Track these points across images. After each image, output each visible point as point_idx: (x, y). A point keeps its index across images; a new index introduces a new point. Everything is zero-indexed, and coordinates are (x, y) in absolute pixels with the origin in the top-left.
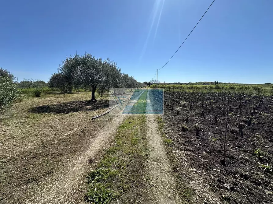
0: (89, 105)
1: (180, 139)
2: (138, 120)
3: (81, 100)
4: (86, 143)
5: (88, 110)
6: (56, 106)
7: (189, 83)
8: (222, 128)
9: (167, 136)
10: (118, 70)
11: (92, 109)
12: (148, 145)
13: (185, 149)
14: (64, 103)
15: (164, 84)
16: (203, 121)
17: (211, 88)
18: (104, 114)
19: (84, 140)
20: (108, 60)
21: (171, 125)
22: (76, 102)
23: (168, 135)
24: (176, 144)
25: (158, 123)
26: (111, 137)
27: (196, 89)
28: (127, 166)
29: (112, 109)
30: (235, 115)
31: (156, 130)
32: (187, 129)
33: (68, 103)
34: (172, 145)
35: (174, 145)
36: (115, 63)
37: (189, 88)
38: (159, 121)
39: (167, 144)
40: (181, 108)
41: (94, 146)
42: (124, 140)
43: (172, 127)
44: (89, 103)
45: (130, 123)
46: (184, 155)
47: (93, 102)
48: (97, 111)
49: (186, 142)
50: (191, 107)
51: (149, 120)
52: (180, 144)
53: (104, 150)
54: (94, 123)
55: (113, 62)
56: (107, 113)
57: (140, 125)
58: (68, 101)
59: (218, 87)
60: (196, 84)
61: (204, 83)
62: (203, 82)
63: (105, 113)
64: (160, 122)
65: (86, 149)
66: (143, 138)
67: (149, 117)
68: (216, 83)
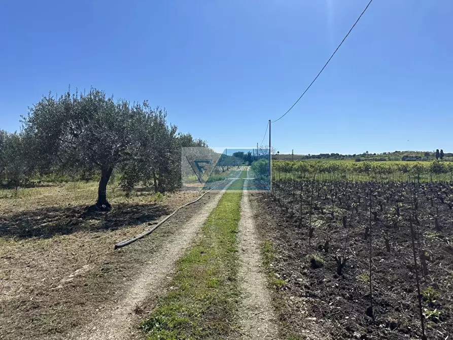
0: (94, 218)
1: (301, 280)
2: (219, 248)
3: (65, 204)
4: (120, 288)
5: (94, 229)
6: (7, 222)
7: (364, 155)
8: (395, 261)
9: (277, 275)
10: (170, 128)
11: (105, 227)
12: (239, 289)
13: (308, 295)
14: (24, 214)
15: (292, 157)
16: (361, 251)
17: (419, 170)
18: (140, 238)
19: (113, 284)
20: (145, 104)
21: (290, 257)
22: (55, 210)
23: (279, 274)
24: (293, 288)
25: (263, 253)
26: (165, 279)
27: (380, 173)
28: (203, 313)
29: (156, 226)
30: (439, 236)
31: (257, 266)
32: (320, 262)
33: (35, 214)
34: (285, 289)
35: (289, 289)
36: (163, 111)
37: (359, 170)
38: (266, 249)
39: (275, 287)
40: (322, 222)
41: (135, 292)
42: (193, 282)
43: (290, 261)
44: (90, 212)
45: (203, 255)
46: (304, 303)
47: (102, 209)
48: (118, 232)
49: (311, 284)
50: (345, 222)
51: (244, 248)
52: (300, 287)
53: (157, 297)
54: (122, 256)
55: (157, 109)
56: (148, 234)
57: (224, 257)
58: (33, 208)
59: (439, 167)
60: (383, 157)
61: (405, 154)
62: (403, 153)
63: (141, 235)
64: (268, 251)
65: (122, 297)
66: (230, 279)
67: (243, 242)
68: (440, 155)
